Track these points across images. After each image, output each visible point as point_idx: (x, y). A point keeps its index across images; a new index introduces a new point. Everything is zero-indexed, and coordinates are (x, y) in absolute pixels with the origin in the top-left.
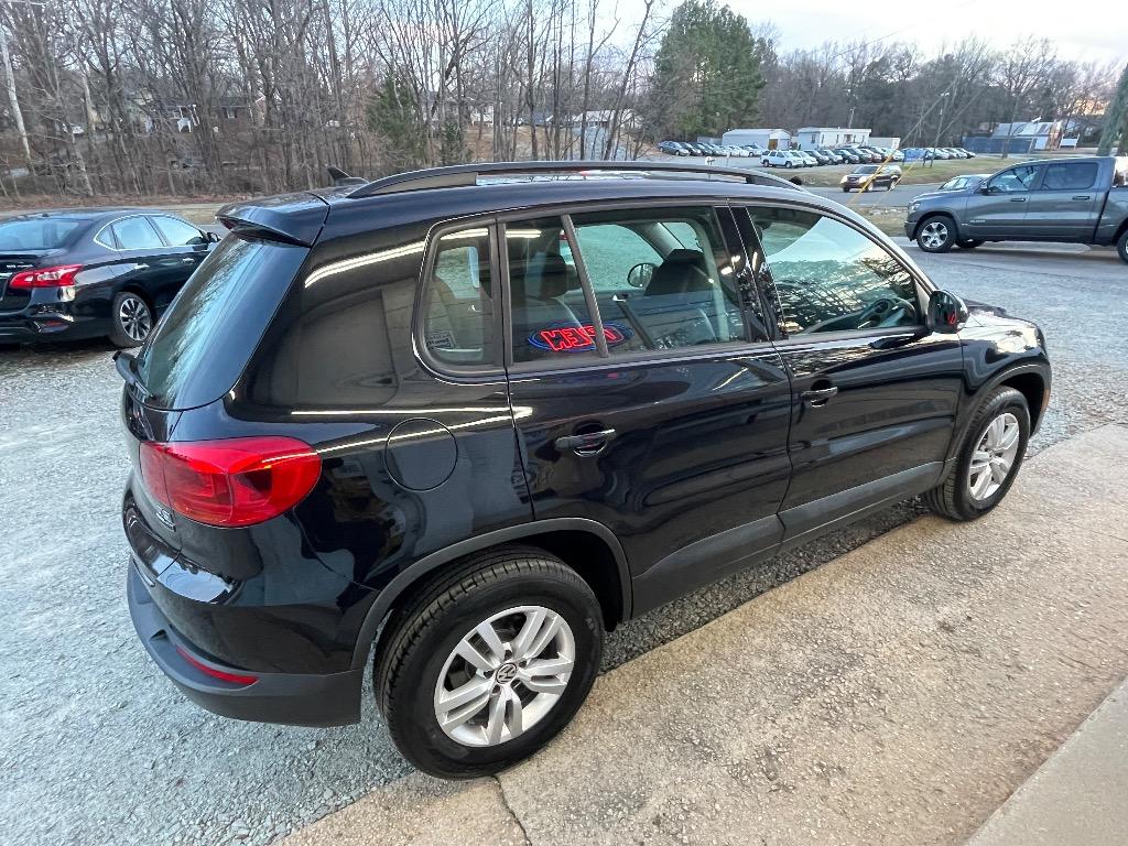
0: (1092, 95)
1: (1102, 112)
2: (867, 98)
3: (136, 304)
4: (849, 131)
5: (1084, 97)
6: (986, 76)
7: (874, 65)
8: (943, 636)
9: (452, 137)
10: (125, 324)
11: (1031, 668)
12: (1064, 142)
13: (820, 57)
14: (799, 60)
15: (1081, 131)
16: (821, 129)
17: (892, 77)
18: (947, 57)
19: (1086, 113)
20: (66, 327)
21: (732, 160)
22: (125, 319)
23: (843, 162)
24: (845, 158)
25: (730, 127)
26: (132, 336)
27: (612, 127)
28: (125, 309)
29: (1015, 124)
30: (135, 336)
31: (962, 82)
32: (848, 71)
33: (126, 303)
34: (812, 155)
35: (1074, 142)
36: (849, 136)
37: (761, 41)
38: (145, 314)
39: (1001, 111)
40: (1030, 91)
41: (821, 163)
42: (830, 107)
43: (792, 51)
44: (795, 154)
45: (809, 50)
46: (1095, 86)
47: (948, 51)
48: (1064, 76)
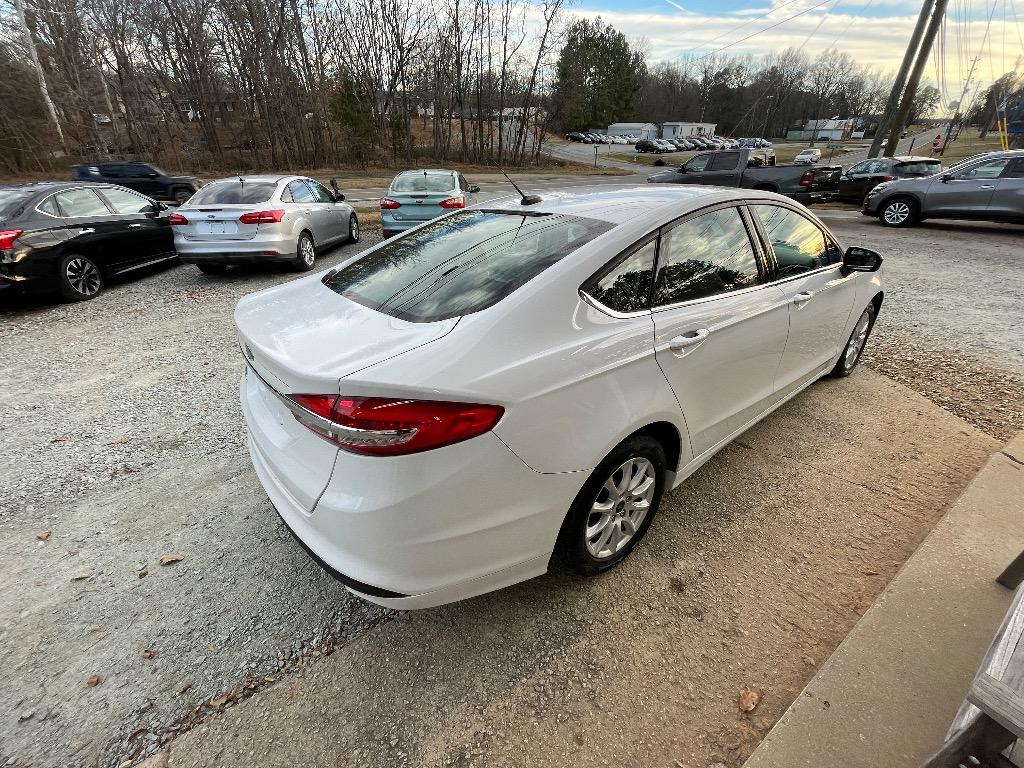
0: (876, 99)
1: (882, 113)
2: (715, 100)
3: (84, 264)
4: (700, 125)
5: (870, 100)
6: (801, 83)
7: (719, 76)
8: (672, 596)
9: (399, 127)
10: (72, 281)
11: (746, 632)
12: (855, 134)
13: (680, 68)
14: (664, 69)
15: (867, 126)
16: (680, 124)
17: (733, 85)
18: (773, 68)
19: (871, 112)
20: (9, 285)
21: (613, 146)
22: (71, 277)
23: (694, 148)
24: (697, 145)
25: (613, 122)
26: (80, 290)
27: (523, 120)
28: (71, 269)
29: (820, 121)
30: (84, 290)
31: (783, 87)
32: (700, 79)
33: (72, 263)
34: (672, 142)
35: (861, 134)
36: (700, 129)
37: (637, 55)
38: (94, 272)
39: (811, 111)
40: (833, 95)
41: (679, 149)
42: (688, 107)
43: (659, 61)
44: (659, 143)
45: (672, 61)
46: (878, 93)
47: (775, 63)
48: (857, 85)
